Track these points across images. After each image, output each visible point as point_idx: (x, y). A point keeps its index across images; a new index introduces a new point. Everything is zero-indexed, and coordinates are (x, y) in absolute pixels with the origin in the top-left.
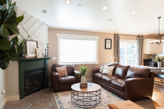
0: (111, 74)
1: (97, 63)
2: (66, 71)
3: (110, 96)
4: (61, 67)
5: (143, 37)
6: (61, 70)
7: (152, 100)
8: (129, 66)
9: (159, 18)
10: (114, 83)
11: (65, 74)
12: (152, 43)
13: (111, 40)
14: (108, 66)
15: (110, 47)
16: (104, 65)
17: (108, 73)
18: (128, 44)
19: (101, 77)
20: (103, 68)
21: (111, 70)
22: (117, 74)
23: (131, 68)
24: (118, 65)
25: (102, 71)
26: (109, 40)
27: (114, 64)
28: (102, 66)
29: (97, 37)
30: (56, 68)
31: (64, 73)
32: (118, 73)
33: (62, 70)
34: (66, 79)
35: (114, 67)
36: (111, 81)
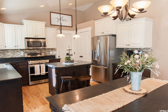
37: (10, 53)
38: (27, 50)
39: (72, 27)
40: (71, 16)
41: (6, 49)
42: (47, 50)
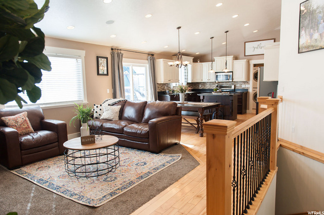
0: (117, 118)
1: (86, 102)
2: (28, 122)
3: (126, 151)
4: (16, 116)
5: (154, 56)
6: (16, 122)
7: (181, 145)
8: (146, 102)
9: (179, 28)
10: (130, 131)
11: (28, 129)
12: (171, 65)
13: (107, 58)
14: (109, 105)
15: (105, 73)
16: (101, 105)
17: (112, 117)
18: (133, 67)
19: (102, 125)
20: (100, 110)
21: (117, 111)
22: (129, 117)
23: (149, 104)
24: (126, 102)
25: (100, 115)
26: (103, 59)
27: (120, 101)
28: (97, 107)
29: (83, 53)
30: (3, 118)
31: (26, 128)
32: (129, 115)
33: (20, 120)
34: (37, 138)
35: (120, 106)
36: (123, 128)
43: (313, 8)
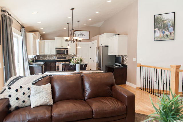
9: (73, 9)
16: (22, 87)
20: (24, 94)
24: (50, 78)
25: (24, 102)
28: (17, 91)
35: (50, 84)
37: (47, 57)
38: (57, 56)
39: (89, 39)
40: (89, 31)
41: (45, 54)
42: (70, 56)
43: (164, 19)
